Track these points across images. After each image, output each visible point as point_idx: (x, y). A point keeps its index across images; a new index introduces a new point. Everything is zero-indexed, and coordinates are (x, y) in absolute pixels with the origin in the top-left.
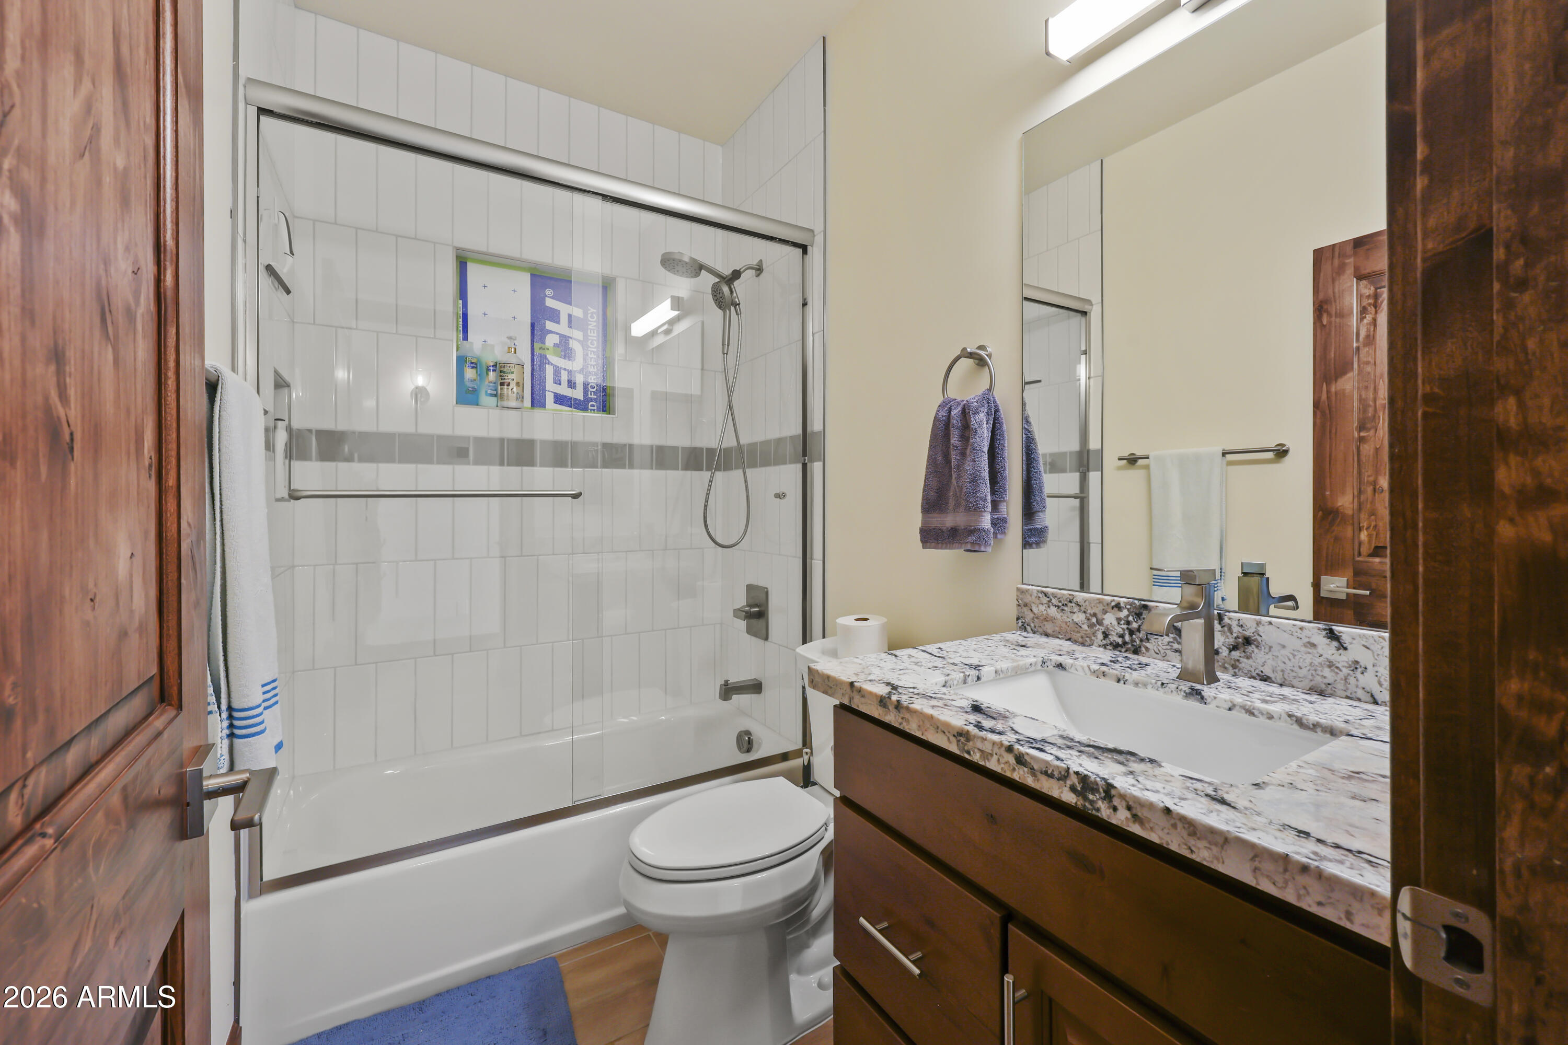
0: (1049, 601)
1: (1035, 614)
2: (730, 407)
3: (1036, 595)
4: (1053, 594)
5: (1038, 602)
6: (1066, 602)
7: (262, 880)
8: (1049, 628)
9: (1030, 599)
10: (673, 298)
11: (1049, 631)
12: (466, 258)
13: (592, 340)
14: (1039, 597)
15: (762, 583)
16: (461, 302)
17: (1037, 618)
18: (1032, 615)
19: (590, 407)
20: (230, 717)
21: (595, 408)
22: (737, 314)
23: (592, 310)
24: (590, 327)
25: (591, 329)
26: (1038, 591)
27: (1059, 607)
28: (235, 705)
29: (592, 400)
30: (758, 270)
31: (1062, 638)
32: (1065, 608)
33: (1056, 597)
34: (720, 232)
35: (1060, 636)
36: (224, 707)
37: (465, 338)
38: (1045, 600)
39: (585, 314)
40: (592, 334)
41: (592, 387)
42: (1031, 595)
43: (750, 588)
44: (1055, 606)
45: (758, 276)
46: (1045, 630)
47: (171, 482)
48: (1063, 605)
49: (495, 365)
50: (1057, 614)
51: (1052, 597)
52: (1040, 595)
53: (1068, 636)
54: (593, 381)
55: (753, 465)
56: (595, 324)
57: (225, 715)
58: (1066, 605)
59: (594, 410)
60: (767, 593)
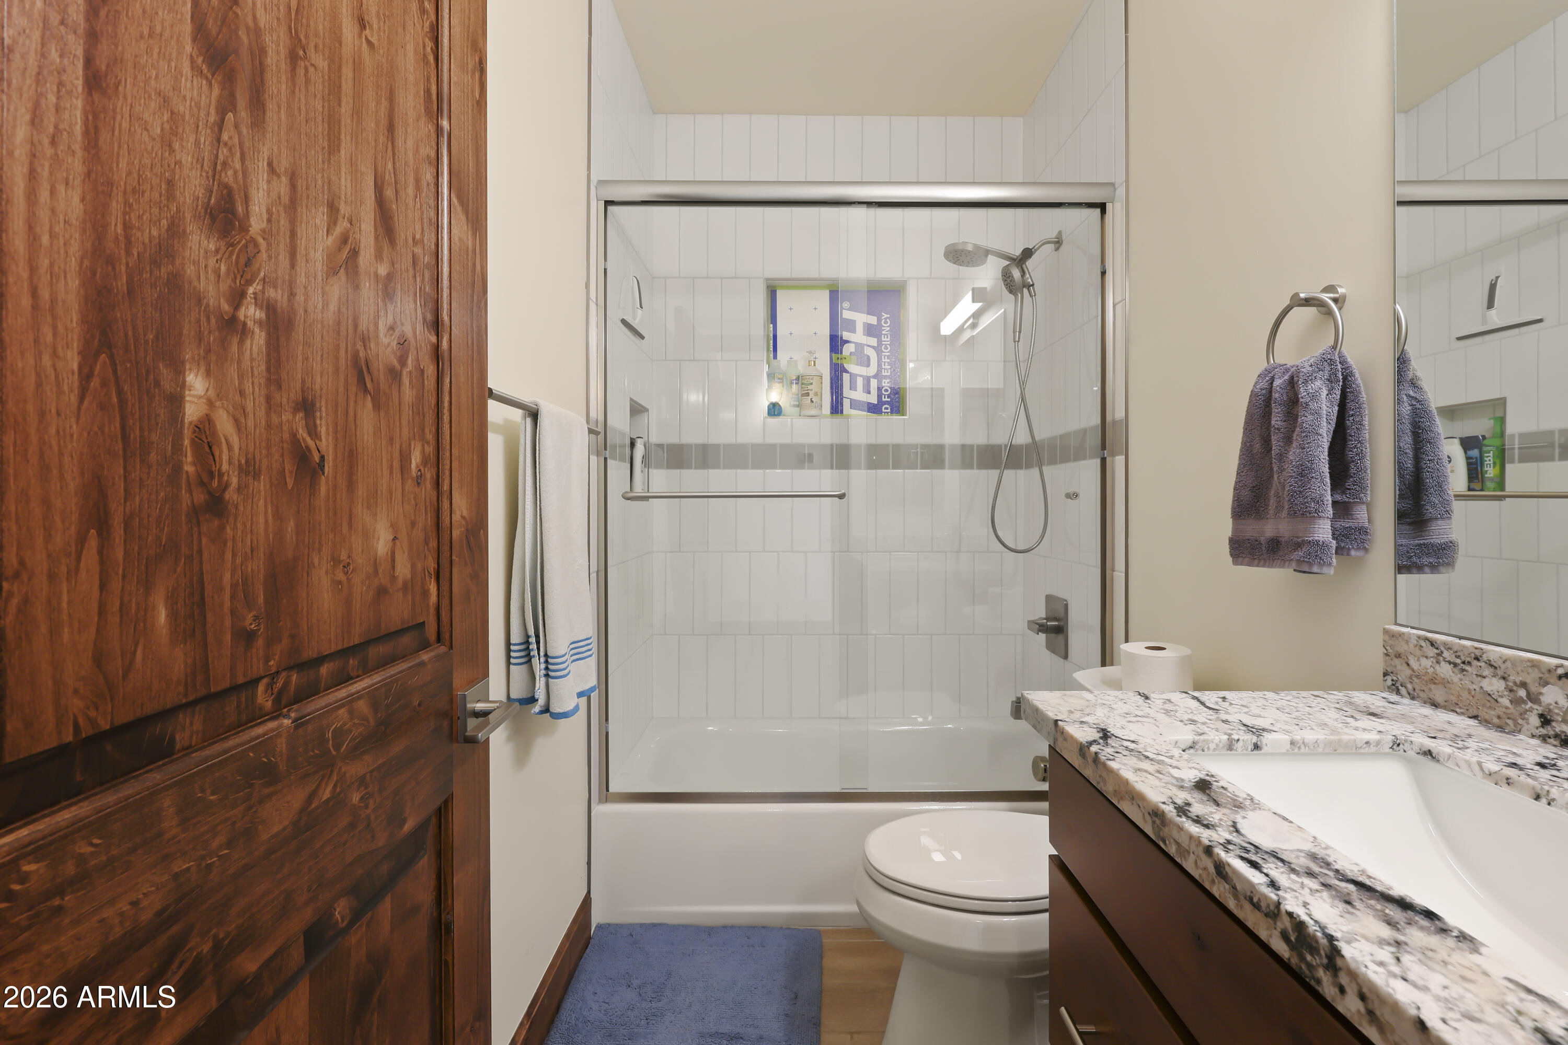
0: (1438, 654)
1: (1413, 670)
2: (1023, 399)
3: (1416, 642)
4: (1445, 644)
5: (1418, 652)
6: (1468, 659)
7: (607, 790)
8: (1439, 694)
9: (1405, 647)
10: (973, 289)
11: (1439, 699)
12: (775, 287)
13: (886, 345)
14: (1421, 646)
15: (1061, 594)
16: (771, 325)
17: (1418, 677)
18: (1409, 672)
19: (884, 410)
20: (546, 662)
21: (889, 410)
22: (1031, 296)
23: (886, 316)
24: (883, 332)
25: (885, 335)
26: (1419, 637)
27: (1455, 665)
28: (549, 654)
29: (886, 403)
30: (1058, 242)
31: (1463, 714)
32: (1468, 668)
33: (1450, 649)
34: (1020, 212)
35: (1458, 710)
36: (542, 653)
37: (775, 357)
38: (1432, 652)
39: (879, 320)
40: (886, 339)
41: (886, 390)
42: (1407, 642)
43: (1050, 599)
44: (1450, 663)
45: (1057, 249)
46: (1431, 696)
47: (446, 487)
48: (1464, 663)
49: (798, 378)
50: (1452, 674)
51: (1443, 649)
52: (1423, 644)
53: (1471, 713)
54: (886, 384)
55: (1053, 462)
56: (888, 329)
57: (542, 660)
58: (1469, 663)
59: (888, 413)
60: (1066, 606)
